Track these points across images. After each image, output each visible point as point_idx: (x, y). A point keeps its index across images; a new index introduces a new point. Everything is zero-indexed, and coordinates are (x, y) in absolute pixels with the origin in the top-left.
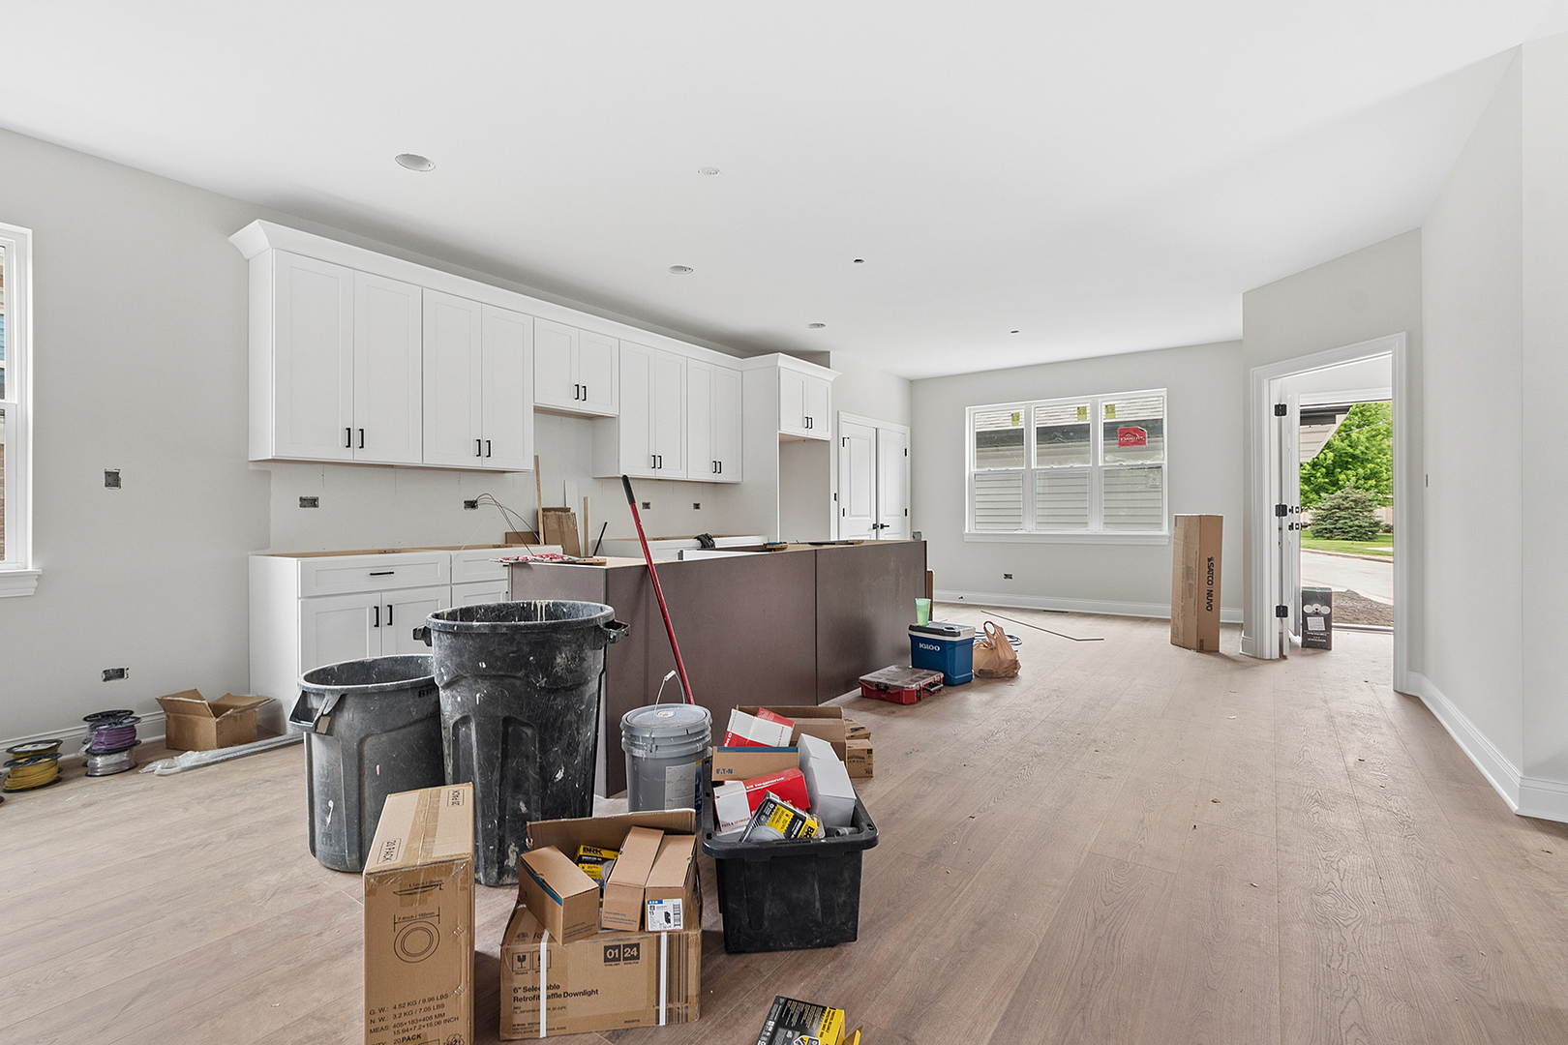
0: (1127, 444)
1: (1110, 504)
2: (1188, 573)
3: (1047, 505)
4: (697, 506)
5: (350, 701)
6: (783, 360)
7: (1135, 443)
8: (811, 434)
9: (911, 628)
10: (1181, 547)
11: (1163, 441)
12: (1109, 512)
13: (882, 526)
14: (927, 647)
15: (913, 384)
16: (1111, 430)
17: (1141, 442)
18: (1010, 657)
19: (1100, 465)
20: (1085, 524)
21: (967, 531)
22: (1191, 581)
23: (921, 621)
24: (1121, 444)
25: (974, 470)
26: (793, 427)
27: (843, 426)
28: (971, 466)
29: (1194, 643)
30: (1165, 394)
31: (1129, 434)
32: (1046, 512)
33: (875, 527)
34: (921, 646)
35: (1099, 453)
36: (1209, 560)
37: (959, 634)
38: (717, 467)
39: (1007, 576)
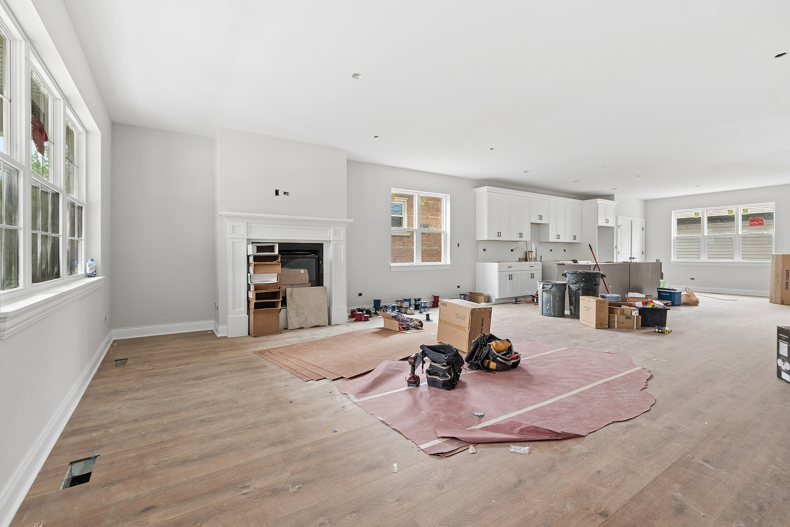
0: (754, 225)
1: (745, 250)
2: (777, 275)
3: (714, 250)
4: (565, 251)
5: (554, 286)
6: (600, 201)
7: (758, 225)
8: (608, 225)
9: (658, 289)
10: (774, 267)
11: (773, 222)
12: (744, 253)
13: (633, 258)
14: (665, 294)
15: (646, 202)
16: (745, 218)
17: (762, 224)
18: (695, 299)
19: (740, 233)
20: (733, 258)
21: (672, 261)
22: (778, 279)
23: (662, 287)
24: (751, 225)
25: (676, 235)
26: (602, 223)
27: (619, 221)
28: (674, 233)
29: (779, 301)
30: (774, 204)
31: (755, 220)
32: (714, 253)
33: (630, 258)
34: (662, 294)
35: (740, 228)
36: (787, 271)
37: (676, 290)
38: (575, 238)
39: (692, 279)
